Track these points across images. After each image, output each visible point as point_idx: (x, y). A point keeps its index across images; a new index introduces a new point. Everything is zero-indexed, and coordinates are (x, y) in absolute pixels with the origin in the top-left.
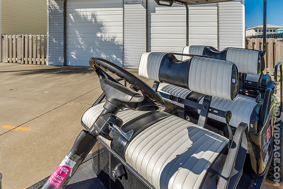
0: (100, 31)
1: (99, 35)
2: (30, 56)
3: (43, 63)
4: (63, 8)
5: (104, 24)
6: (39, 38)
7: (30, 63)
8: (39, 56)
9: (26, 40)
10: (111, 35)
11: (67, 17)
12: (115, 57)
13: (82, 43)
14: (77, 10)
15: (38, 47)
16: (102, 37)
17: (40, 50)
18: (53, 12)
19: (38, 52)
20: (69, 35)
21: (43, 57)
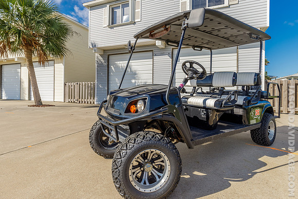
0: (135, 79)
1: (133, 81)
2: (84, 98)
3: (92, 103)
4: (107, 62)
5: (137, 72)
6: (89, 85)
7: (83, 102)
8: (89, 97)
9: (81, 86)
11: (110, 68)
14: (117, 62)
15: (89, 92)
16: (135, 83)
17: (91, 93)
18: (100, 65)
19: (89, 95)
20: (111, 82)
21: (92, 98)
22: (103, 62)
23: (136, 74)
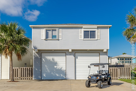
1: (55, 67)
2: (24, 76)
7: (24, 79)
8: (28, 76)
10: (60, 67)
11: (42, 60)
12: (62, 75)
13: (48, 70)
14: (46, 57)
15: (28, 72)
22: (38, 56)
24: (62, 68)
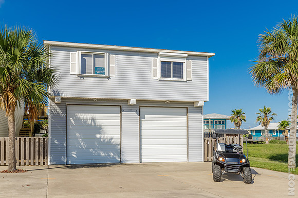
0: (100, 133)
1: (98, 136)
2: (27, 158)
3: (41, 164)
4: (66, 113)
6: (37, 140)
8: (37, 157)
10: (109, 137)
11: (68, 121)
12: (112, 154)
13: (82, 144)
14: (77, 114)
15: (37, 149)
16: (100, 138)
17: (38, 151)
18: (55, 116)
19: (37, 153)
20: (69, 137)
21: (42, 158)
22: (60, 112)
23: (100, 128)
24: (112, 139)
